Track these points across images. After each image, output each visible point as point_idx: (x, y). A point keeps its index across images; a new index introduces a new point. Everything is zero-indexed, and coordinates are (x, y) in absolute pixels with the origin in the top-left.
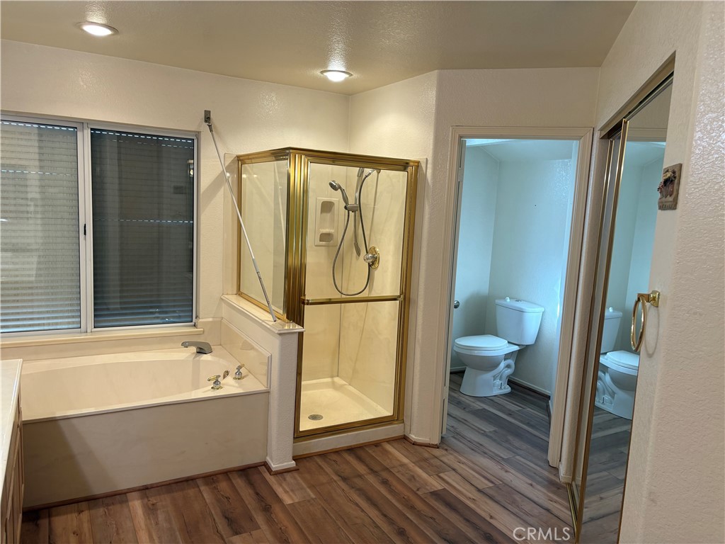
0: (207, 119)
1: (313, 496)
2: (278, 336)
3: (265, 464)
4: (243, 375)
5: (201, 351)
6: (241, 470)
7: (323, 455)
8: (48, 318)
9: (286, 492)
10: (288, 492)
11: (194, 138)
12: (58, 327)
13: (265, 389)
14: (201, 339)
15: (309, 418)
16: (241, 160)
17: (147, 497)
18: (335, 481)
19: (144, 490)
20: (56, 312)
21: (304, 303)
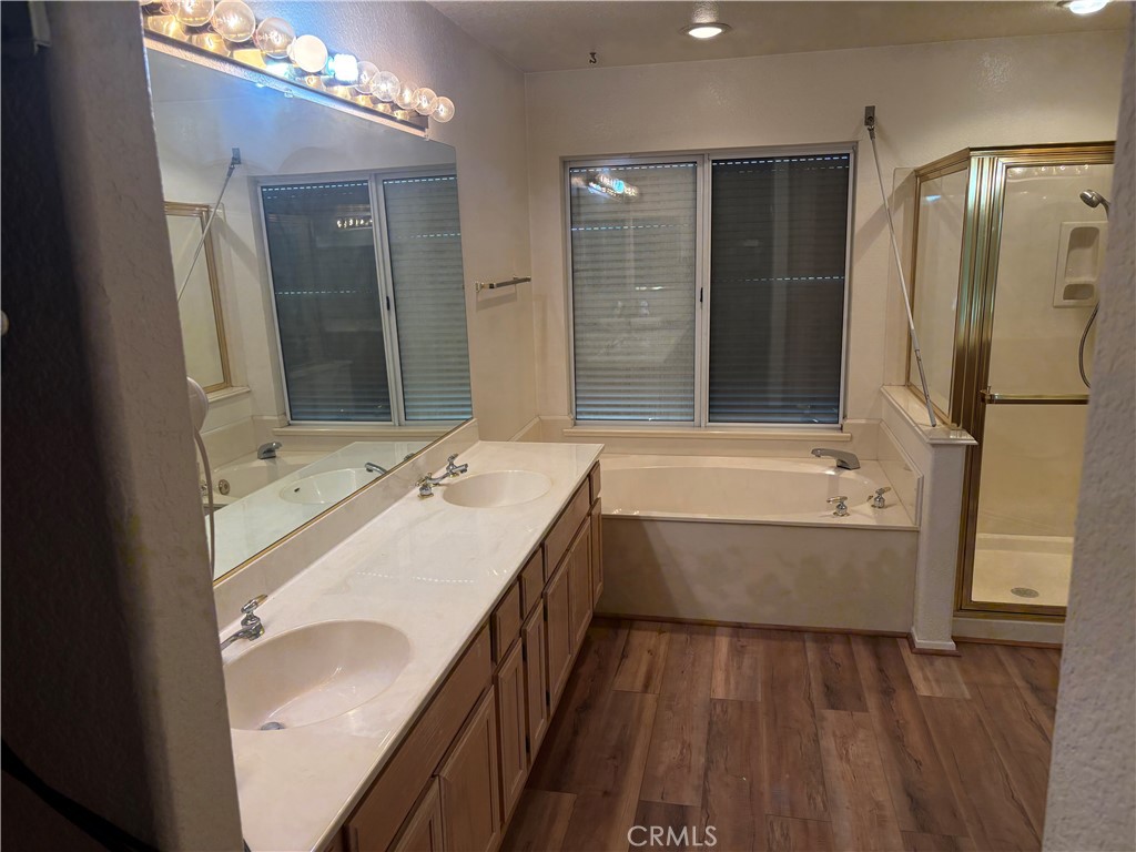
0: (870, 118)
1: (968, 696)
2: (929, 446)
3: (908, 637)
4: (886, 503)
5: (842, 466)
6: (870, 636)
7: (1013, 647)
8: (660, 406)
9: (926, 679)
10: (929, 680)
11: (850, 151)
12: (671, 418)
13: (911, 525)
14: (848, 449)
15: (1012, 591)
16: (920, 176)
17: (738, 637)
18: (1017, 688)
19: (738, 628)
20: (668, 399)
21: (983, 400)
